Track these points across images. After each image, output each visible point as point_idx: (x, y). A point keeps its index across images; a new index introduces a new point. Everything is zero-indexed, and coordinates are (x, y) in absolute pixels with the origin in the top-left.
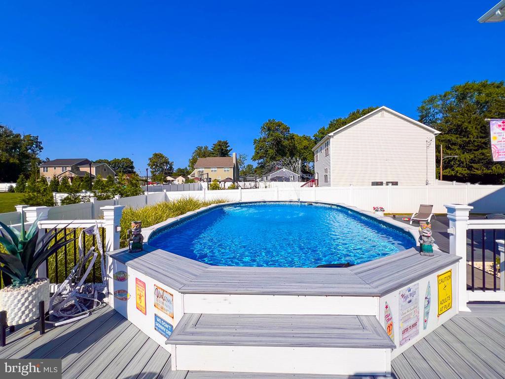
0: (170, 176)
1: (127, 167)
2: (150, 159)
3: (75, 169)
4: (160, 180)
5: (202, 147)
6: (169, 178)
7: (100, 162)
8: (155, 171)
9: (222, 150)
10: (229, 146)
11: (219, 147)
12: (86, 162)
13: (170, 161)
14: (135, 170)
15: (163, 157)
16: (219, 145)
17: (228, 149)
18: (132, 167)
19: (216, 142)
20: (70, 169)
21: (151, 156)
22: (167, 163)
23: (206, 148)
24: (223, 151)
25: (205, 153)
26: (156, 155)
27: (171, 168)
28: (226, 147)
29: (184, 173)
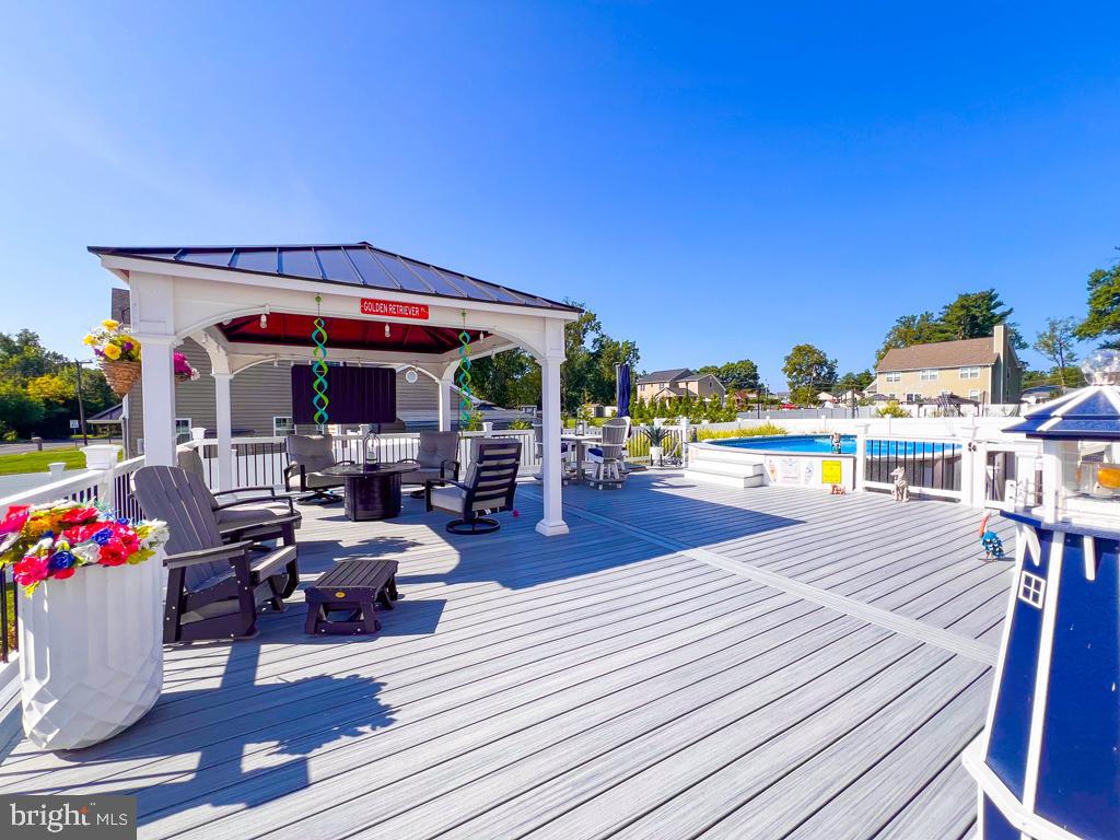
0: (827, 391)
1: (746, 376)
2: (788, 358)
3: (674, 386)
4: (805, 400)
5: (914, 319)
6: (823, 396)
7: (705, 370)
8: (798, 382)
9: (974, 317)
10: (1000, 304)
11: (964, 312)
12: (686, 374)
13: (830, 359)
14: (760, 382)
15: (814, 352)
16: (963, 307)
17: (998, 311)
18: (756, 377)
19: (953, 299)
20: (667, 385)
21: (789, 352)
22: (822, 363)
23: (927, 317)
24: (975, 319)
25: (921, 330)
26: (799, 350)
27: (831, 373)
28: (988, 310)
29: (860, 383)
